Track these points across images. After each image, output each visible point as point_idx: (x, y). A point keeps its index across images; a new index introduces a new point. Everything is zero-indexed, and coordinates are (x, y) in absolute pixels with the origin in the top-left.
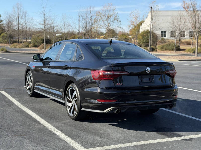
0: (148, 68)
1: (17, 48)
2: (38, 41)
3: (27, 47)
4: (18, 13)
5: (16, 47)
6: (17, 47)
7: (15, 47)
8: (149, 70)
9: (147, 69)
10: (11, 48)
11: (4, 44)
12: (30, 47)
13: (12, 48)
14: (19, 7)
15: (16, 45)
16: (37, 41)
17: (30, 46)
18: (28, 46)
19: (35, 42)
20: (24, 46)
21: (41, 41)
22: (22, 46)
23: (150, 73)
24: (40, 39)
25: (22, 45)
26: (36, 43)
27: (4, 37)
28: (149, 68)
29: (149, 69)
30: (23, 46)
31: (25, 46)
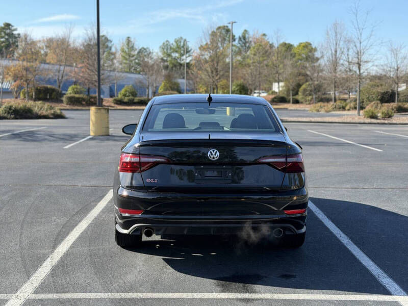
0: (213, 151)
1: (322, 112)
2: (371, 96)
3: (341, 109)
4: (335, 43)
5: (320, 110)
6: (323, 109)
7: (318, 111)
8: (215, 154)
9: (211, 152)
10: (311, 112)
11: (306, 104)
12: (349, 110)
13: (313, 112)
14: (339, 30)
15: (320, 106)
16: (368, 98)
17: (347, 108)
18: (344, 108)
19: (365, 99)
20: (335, 107)
21: (377, 97)
22: (331, 109)
23: (217, 160)
24: (374, 93)
25: (332, 106)
26: (366, 101)
27: (307, 91)
28: (215, 150)
29: (216, 152)
30: (333, 108)
31: (337, 107)
